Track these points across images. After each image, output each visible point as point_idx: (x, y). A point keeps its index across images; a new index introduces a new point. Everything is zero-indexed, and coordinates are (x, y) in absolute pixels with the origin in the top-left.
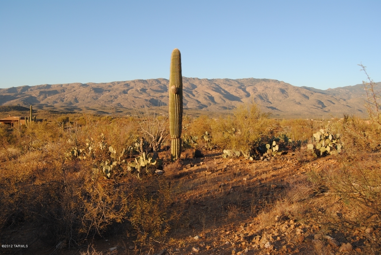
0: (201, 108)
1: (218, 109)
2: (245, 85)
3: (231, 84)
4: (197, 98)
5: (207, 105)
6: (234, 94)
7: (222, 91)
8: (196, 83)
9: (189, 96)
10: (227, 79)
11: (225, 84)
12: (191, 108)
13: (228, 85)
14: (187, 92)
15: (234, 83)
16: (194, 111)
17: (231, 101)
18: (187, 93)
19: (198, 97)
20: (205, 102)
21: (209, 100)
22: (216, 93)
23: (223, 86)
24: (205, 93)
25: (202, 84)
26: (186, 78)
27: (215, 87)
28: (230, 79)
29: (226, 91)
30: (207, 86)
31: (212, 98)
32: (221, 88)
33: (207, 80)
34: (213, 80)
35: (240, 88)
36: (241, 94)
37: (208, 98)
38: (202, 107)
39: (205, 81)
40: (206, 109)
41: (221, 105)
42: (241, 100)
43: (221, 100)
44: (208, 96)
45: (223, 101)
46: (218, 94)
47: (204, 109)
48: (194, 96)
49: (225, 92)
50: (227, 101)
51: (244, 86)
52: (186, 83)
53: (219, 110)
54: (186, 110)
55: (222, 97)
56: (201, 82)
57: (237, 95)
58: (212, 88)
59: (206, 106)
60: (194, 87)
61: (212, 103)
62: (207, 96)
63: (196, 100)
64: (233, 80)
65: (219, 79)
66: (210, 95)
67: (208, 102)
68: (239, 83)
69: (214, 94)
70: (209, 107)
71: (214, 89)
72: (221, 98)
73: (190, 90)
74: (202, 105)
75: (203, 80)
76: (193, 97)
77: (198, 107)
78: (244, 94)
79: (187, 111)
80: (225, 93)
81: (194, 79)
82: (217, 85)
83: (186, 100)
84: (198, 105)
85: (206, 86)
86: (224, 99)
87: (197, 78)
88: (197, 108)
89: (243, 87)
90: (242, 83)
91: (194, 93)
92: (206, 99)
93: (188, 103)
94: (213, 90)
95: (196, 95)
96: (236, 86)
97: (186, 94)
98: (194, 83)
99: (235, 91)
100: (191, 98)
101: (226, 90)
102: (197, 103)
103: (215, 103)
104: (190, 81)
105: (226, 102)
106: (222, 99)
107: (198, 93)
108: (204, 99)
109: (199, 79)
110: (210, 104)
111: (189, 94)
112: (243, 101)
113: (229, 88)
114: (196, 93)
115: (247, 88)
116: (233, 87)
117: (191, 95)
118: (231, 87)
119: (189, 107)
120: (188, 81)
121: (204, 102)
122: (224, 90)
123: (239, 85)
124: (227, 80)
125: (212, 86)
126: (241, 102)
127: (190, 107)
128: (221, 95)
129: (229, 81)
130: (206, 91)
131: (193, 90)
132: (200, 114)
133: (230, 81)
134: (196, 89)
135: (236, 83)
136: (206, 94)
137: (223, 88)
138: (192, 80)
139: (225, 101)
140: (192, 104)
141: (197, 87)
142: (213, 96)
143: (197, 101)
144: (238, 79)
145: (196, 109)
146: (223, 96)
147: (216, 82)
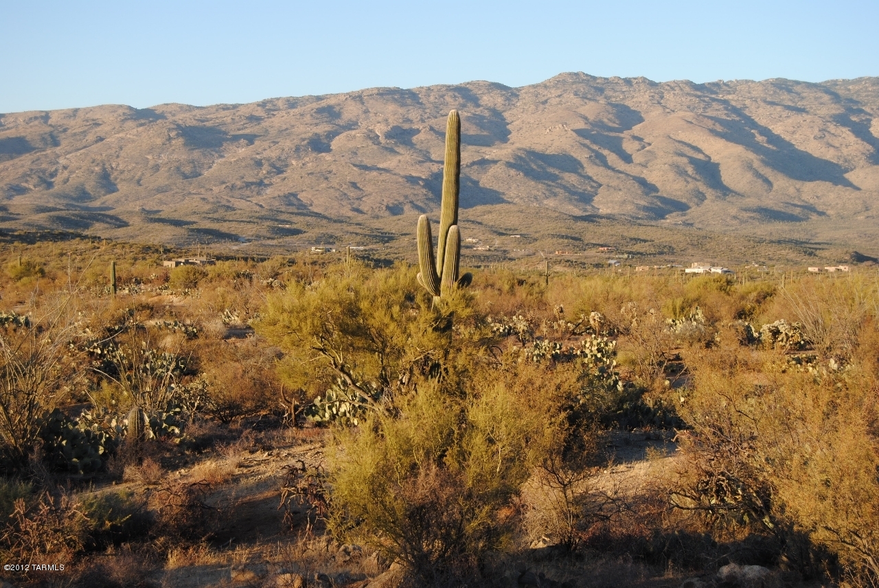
0: (660, 214)
1: (735, 218)
2: (867, 109)
3: (799, 104)
4: (639, 168)
5: (684, 200)
6: (815, 148)
7: (760, 138)
8: (638, 101)
9: (602, 161)
10: (785, 81)
11: (772, 104)
12: (609, 217)
13: (788, 108)
14: (595, 142)
15: (816, 99)
16: (620, 230)
17: (798, 184)
18: (595, 147)
19: (644, 166)
20: (676, 186)
21: (697, 177)
22: (730, 144)
23: (762, 115)
24: (679, 146)
25: (665, 107)
26: (594, 78)
27: (724, 117)
28: (798, 83)
29: (778, 137)
30: (689, 115)
31: (709, 171)
32: (754, 125)
33: (687, 89)
34: (716, 85)
35: (842, 120)
36: (845, 151)
37: (690, 170)
38: (662, 207)
39: (677, 91)
40: (680, 220)
41: (752, 202)
42: (846, 176)
43: (749, 176)
44: (692, 161)
45: (760, 181)
46: (738, 149)
47: (670, 220)
48: (627, 159)
49: (769, 142)
50: (781, 183)
51: (861, 111)
52: (592, 103)
53: (742, 222)
54: (585, 224)
55: (756, 164)
56: (662, 97)
57: (829, 155)
58: (710, 123)
59: (681, 207)
60: (629, 117)
61: (710, 193)
62: (685, 160)
63: (635, 178)
64: (809, 85)
65: (747, 81)
66: (700, 156)
67: (691, 186)
68: (836, 98)
69: (718, 150)
70: (694, 212)
71: (719, 128)
72: (749, 167)
73: (612, 134)
74: (664, 200)
75: (672, 86)
76: (621, 166)
77: (646, 209)
78: (861, 148)
79: (591, 226)
80: (770, 146)
81: (628, 82)
82: (735, 110)
83: (590, 178)
84: (643, 203)
85: (681, 114)
86: (767, 172)
87: (644, 80)
88: (641, 214)
89: (854, 119)
90: (851, 101)
91: (629, 147)
92: (681, 173)
93: (600, 190)
94: (713, 132)
95: (638, 158)
96: (823, 111)
97: (593, 151)
98: (628, 103)
99: (819, 135)
100: (613, 170)
101: (777, 129)
102: (639, 192)
103: (725, 191)
104: (611, 93)
105: (775, 187)
106: (758, 175)
107: (644, 147)
108: (671, 176)
109: (653, 84)
110: (701, 197)
111: (605, 152)
112: (855, 183)
113: (790, 121)
114: (636, 145)
115: (873, 122)
116: (808, 117)
117: (612, 158)
118: (799, 118)
119: (603, 210)
120: (600, 90)
121: (671, 186)
122: (765, 132)
123: (836, 109)
124: (782, 85)
125: (710, 113)
126: (848, 184)
127: (609, 211)
128: (751, 156)
129: (790, 91)
130: (682, 136)
131: (625, 134)
132: (645, 241)
133: (797, 89)
134: (637, 129)
135: (826, 98)
136: (685, 149)
137: (762, 122)
138: (617, 88)
139: (770, 184)
140: (619, 196)
141: (641, 120)
142: (715, 159)
143: (642, 182)
144: (835, 83)
145: (633, 221)
146: (762, 161)
147: (730, 97)
